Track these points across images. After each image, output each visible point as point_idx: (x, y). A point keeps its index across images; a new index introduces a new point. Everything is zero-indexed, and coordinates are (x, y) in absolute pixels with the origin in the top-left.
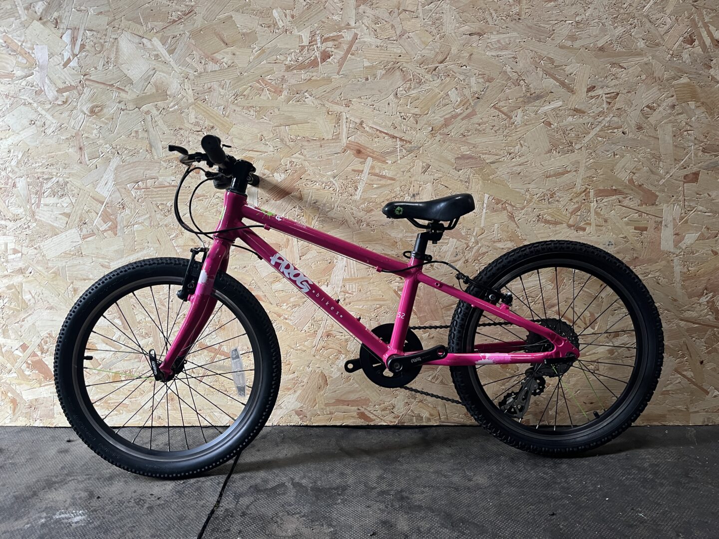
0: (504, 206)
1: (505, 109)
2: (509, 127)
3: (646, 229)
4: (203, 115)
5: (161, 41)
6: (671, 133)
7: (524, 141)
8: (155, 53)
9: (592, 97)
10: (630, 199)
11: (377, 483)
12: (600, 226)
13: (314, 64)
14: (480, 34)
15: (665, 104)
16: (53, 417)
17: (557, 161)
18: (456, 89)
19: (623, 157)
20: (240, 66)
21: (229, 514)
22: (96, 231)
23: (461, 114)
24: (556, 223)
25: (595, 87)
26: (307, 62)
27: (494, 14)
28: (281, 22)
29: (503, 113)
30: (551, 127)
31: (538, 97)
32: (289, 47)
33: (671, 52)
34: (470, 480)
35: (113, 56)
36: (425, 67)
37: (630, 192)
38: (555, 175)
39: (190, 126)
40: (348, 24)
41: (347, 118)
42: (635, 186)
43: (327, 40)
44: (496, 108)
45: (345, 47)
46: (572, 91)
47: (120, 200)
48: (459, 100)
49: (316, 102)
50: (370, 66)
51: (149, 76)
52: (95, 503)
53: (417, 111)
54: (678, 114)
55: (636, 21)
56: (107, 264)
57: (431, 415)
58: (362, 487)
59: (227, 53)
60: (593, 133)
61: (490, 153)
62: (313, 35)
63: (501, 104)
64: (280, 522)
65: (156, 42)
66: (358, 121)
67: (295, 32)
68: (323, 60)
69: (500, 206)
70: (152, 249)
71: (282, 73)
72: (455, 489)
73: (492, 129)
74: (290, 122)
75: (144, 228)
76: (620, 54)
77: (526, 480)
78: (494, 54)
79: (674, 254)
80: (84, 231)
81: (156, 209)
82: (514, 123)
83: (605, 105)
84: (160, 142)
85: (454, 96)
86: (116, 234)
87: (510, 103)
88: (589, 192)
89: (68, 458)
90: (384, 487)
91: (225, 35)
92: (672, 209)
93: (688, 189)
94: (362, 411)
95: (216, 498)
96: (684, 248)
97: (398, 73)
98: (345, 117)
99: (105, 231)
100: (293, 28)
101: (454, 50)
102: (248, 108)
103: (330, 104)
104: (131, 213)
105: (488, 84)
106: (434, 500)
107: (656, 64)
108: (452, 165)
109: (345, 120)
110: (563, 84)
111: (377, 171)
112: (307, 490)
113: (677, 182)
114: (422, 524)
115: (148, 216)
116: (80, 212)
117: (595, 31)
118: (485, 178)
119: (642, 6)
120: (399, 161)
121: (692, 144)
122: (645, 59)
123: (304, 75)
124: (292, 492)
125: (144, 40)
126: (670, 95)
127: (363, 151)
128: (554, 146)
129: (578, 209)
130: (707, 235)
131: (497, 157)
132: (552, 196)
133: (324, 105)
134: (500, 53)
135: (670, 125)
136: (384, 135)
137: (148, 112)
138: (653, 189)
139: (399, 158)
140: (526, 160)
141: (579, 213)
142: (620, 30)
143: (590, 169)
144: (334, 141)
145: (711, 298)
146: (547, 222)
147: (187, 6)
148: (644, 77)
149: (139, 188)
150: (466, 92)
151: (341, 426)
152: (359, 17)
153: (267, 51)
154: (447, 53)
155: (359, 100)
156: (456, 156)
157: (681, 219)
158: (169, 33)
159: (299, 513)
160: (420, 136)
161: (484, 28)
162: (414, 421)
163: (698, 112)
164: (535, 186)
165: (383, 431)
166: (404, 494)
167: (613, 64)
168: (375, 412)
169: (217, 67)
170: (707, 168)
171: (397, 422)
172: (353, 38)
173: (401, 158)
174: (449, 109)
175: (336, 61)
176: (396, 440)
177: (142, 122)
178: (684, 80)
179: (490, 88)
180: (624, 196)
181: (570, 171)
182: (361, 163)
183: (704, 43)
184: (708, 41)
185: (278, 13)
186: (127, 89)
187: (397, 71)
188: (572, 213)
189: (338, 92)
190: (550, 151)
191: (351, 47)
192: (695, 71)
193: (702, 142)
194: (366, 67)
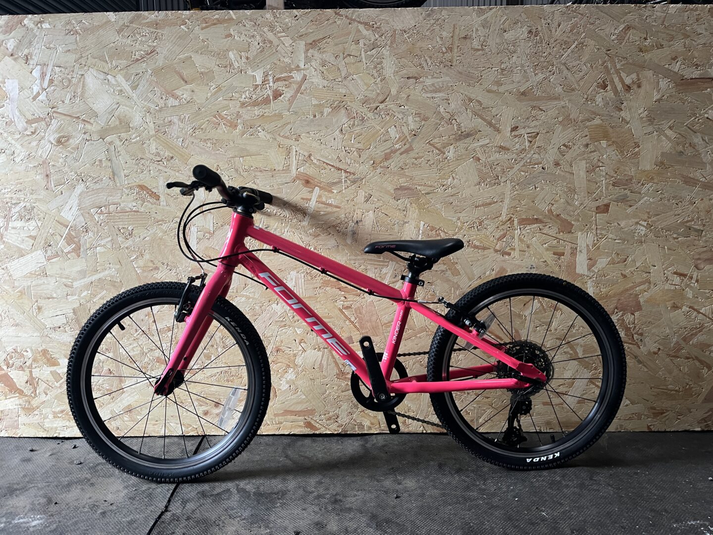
0: (438, 232)
1: (439, 146)
2: (442, 161)
3: (563, 254)
4: (164, 147)
5: (125, 77)
6: (585, 169)
7: (456, 175)
8: (119, 88)
9: (516, 136)
10: (550, 227)
11: (315, 488)
12: (523, 251)
13: (266, 101)
14: (416, 78)
15: (580, 143)
16: (17, 428)
17: (486, 193)
18: (395, 126)
19: (542, 189)
20: (198, 102)
21: (176, 518)
22: (60, 253)
23: (399, 149)
24: (484, 248)
25: (517, 127)
26: (260, 99)
27: (428, 60)
28: (237, 63)
29: (437, 149)
30: (479, 162)
31: (468, 135)
32: (244, 86)
33: (586, 96)
34: (399, 484)
35: (79, 90)
36: (367, 106)
37: (549, 221)
38: (483, 205)
39: (152, 157)
40: (298, 66)
41: (296, 151)
42: (553, 215)
43: (278, 79)
44: (431, 145)
45: (295, 86)
46: (498, 130)
47: (83, 224)
48: (398, 136)
49: (268, 136)
50: (317, 105)
51: (113, 110)
52: (53, 508)
53: (360, 146)
54: (590, 152)
55: (554, 68)
56: (70, 283)
57: (372, 424)
58: (301, 492)
59: (186, 90)
60: (516, 167)
61: (425, 185)
62: (266, 75)
63: (436, 140)
64: (221, 525)
65: (120, 78)
66: (307, 154)
67: (250, 72)
68: (275, 98)
69: (434, 232)
70: (114, 269)
71: (237, 109)
72: (385, 492)
73: (427, 163)
74: (244, 153)
75: (106, 250)
76: (539, 99)
77: (449, 483)
78: (429, 95)
79: (588, 276)
80: (49, 253)
81: (118, 233)
82: (447, 158)
83: (527, 144)
84: (122, 170)
85: (393, 132)
86: (79, 256)
87: (443, 140)
88: (514, 221)
89: (30, 467)
90: (321, 491)
91: (185, 73)
92: (586, 237)
93: (600, 219)
94: (308, 421)
95: (165, 503)
96: (596, 271)
97: (343, 111)
98: (295, 150)
99: (69, 252)
100: (247, 69)
101: (394, 91)
102: (205, 140)
103: (280, 138)
104: (94, 236)
105: (423, 123)
106: (364, 502)
107: (572, 107)
108: (391, 195)
109: (294, 153)
110: (490, 124)
111: (324, 199)
112: (250, 495)
113: (590, 212)
114: (351, 524)
115: (110, 239)
116: (45, 234)
117: (517, 77)
118: (421, 207)
119: (561, 54)
120: (344, 191)
121: (603, 178)
122: (563, 103)
123: (257, 111)
124: (236, 497)
125: (109, 77)
126: (584, 135)
127: (312, 181)
128: (482, 179)
129: (504, 236)
130: (617, 260)
131: (432, 189)
132: (480, 224)
133: (275, 139)
134: (434, 95)
135: (584, 162)
136: (330, 167)
137: (111, 143)
138: (569, 218)
139: (344, 188)
140: (458, 191)
141: (505, 240)
142: (541, 76)
143: (514, 200)
144: (284, 172)
145: (621, 317)
146: (476, 247)
147: (150, 46)
148: (560, 119)
149: (102, 213)
150: (405, 129)
151: (289, 435)
152: (308, 60)
153: (224, 89)
154: (387, 94)
155: (308, 135)
156: (395, 187)
157: (595, 245)
158: (133, 70)
159: (240, 516)
160: (362, 169)
161: (420, 72)
162: (357, 429)
163: (609, 150)
164: (465, 215)
165: (328, 439)
166: (338, 497)
167: (533, 107)
168: (320, 422)
169: (176, 103)
170: (617, 201)
171: (340, 431)
172: (302, 79)
173: (345, 188)
174: (389, 144)
175: (287, 99)
176: (338, 447)
177: (106, 152)
178: (597, 121)
179: (425, 126)
180: (544, 224)
181: (497, 202)
182: (309, 192)
183: (616, 87)
184: (619, 87)
185: (234, 55)
186: (92, 121)
187: (342, 109)
188: (499, 239)
189: (289, 127)
190: (479, 183)
191: (300, 87)
192: (607, 113)
193: (612, 177)
194: (315, 105)
